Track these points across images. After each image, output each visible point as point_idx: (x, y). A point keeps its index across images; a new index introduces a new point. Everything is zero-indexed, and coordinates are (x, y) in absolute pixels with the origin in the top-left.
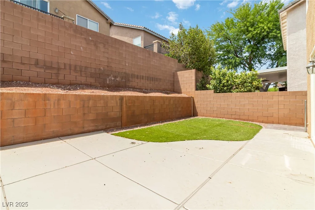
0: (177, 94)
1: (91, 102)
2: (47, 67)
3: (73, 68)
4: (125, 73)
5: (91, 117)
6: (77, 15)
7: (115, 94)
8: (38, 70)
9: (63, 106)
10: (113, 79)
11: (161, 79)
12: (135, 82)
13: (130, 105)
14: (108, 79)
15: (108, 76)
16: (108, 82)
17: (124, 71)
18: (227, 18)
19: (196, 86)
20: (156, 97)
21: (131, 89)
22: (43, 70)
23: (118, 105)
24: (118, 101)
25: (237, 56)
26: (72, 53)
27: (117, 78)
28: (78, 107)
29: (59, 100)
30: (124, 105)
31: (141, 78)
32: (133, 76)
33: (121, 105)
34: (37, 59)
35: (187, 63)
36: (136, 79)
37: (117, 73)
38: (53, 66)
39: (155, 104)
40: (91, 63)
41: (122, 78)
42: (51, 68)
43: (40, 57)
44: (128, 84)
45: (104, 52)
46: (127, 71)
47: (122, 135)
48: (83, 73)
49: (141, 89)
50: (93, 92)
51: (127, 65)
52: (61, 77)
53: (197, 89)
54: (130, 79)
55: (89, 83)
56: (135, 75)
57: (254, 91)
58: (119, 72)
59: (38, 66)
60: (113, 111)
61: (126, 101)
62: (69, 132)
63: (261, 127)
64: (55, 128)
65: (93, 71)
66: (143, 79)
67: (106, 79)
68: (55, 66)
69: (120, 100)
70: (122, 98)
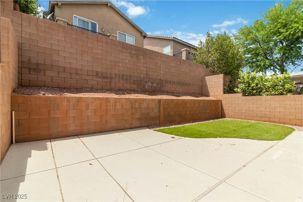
0: (205, 97)
1: (137, 104)
2: (104, 77)
3: (121, 77)
4: (160, 79)
5: (137, 116)
6: (118, 31)
7: (154, 97)
8: (98, 79)
9: (118, 107)
10: (150, 84)
11: (190, 84)
12: (168, 87)
13: (166, 106)
14: (147, 85)
15: (147, 82)
16: (147, 88)
17: (159, 78)
18: (256, 20)
19: (224, 89)
20: (188, 100)
21: (165, 93)
22: (100, 80)
23: (157, 106)
24: (157, 103)
25: (267, 59)
26: (120, 65)
27: (154, 83)
28: (128, 108)
29: (115, 102)
30: (162, 107)
31: (174, 83)
32: (167, 82)
33: (159, 107)
34: (97, 71)
35: (214, 68)
36: (169, 84)
37: (154, 79)
38: (108, 76)
39: (186, 106)
40: (134, 72)
41: (158, 84)
42: (106, 77)
43: (99, 69)
44: (162, 89)
45: (143, 63)
46: (162, 78)
47: (163, 131)
48: (128, 80)
49: (173, 93)
50: (137, 96)
51: (162, 72)
52: (113, 85)
53: (224, 93)
54: (164, 84)
55: (133, 89)
56: (168, 81)
57: (287, 94)
58: (155, 79)
59: (98, 76)
60: (153, 112)
61: (163, 103)
62: (123, 127)
63: (294, 130)
64: (113, 123)
65: (135, 79)
66: (175, 84)
67: (145, 85)
68: (109, 76)
69: (158, 102)
70: (160, 101)
